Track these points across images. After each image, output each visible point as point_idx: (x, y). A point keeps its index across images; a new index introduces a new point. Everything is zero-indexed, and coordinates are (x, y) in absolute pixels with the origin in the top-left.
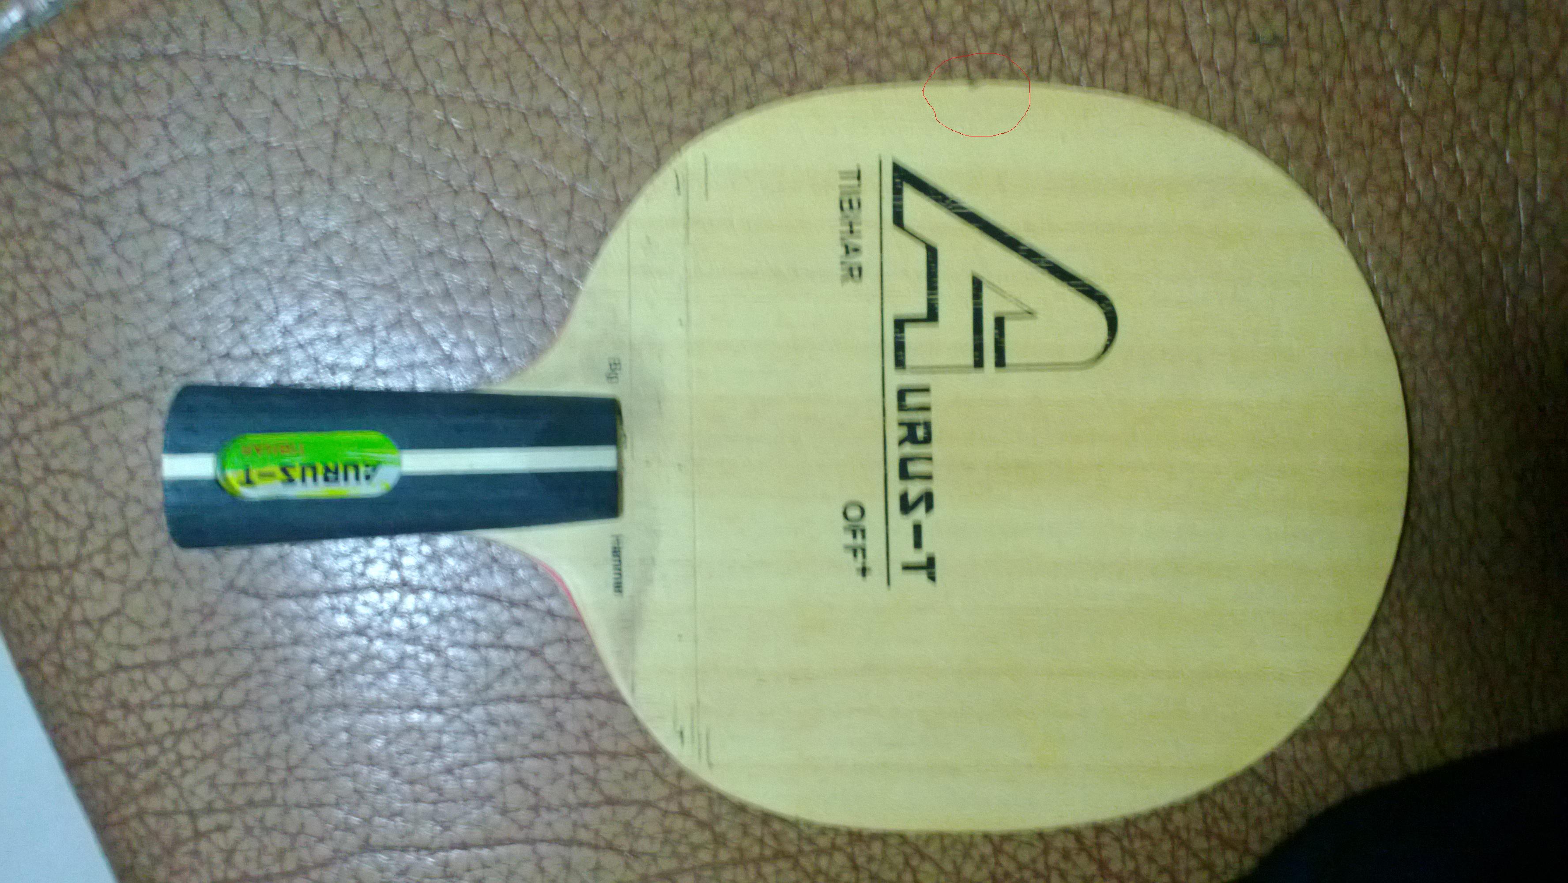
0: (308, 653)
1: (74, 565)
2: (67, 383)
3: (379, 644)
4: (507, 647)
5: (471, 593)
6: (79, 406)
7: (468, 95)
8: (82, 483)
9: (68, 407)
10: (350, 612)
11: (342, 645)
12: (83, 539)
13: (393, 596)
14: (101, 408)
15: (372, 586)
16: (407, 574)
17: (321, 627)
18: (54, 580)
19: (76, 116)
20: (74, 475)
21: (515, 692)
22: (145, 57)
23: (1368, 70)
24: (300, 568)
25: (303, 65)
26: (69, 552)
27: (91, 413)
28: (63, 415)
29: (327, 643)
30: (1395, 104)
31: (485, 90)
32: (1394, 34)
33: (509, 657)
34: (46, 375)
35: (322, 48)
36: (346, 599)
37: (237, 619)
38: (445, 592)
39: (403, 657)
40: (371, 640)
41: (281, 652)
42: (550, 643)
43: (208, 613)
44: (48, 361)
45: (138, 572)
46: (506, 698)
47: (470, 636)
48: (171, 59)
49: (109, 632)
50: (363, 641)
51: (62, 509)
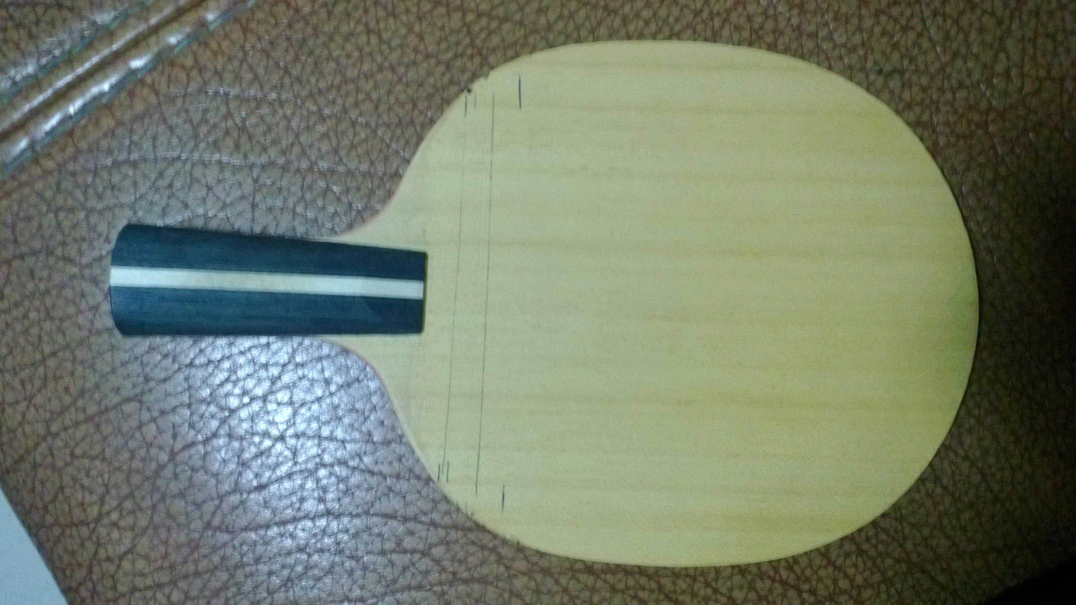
0: (267, 568)
1: (98, 520)
2: (82, 393)
3: (316, 557)
4: (405, 551)
5: (376, 515)
6: (92, 409)
7: (341, 169)
8: (98, 463)
9: (84, 410)
10: (292, 536)
11: (290, 560)
12: (102, 501)
13: (322, 522)
14: (107, 410)
15: (306, 517)
16: (329, 505)
17: (273, 548)
18: (84, 531)
19: (72, 210)
20: (93, 458)
21: (414, 583)
22: (117, 164)
23: (961, 85)
24: (255, 508)
25: (225, 159)
26: (94, 511)
27: (101, 413)
28: (81, 417)
29: (279, 559)
30: (983, 105)
31: (352, 165)
32: (977, 57)
33: (406, 558)
34: (67, 390)
35: (237, 146)
36: (290, 527)
37: (215, 549)
38: (358, 515)
39: (333, 566)
40: (309, 555)
41: (248, 569)
42: (435, 545)
43: (195, 546)
44: (67, 380)
45: (143, 522)
46: (409, 588)
47: (377, 546)
48: (134, 165)
49: (126, 565)
50: (305, 557)
51: (86, 482)
